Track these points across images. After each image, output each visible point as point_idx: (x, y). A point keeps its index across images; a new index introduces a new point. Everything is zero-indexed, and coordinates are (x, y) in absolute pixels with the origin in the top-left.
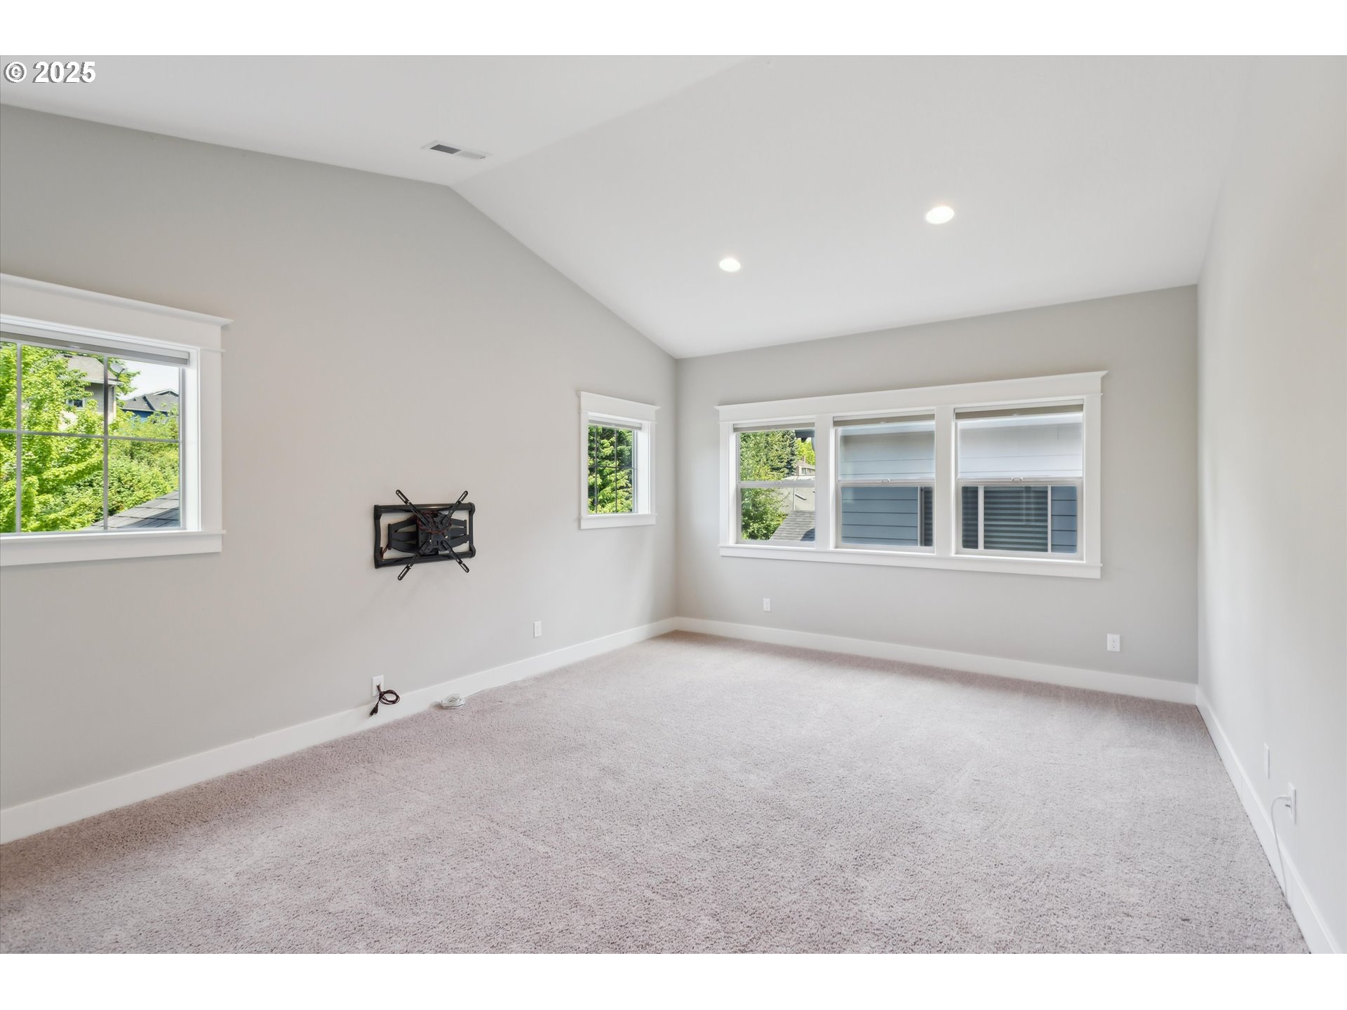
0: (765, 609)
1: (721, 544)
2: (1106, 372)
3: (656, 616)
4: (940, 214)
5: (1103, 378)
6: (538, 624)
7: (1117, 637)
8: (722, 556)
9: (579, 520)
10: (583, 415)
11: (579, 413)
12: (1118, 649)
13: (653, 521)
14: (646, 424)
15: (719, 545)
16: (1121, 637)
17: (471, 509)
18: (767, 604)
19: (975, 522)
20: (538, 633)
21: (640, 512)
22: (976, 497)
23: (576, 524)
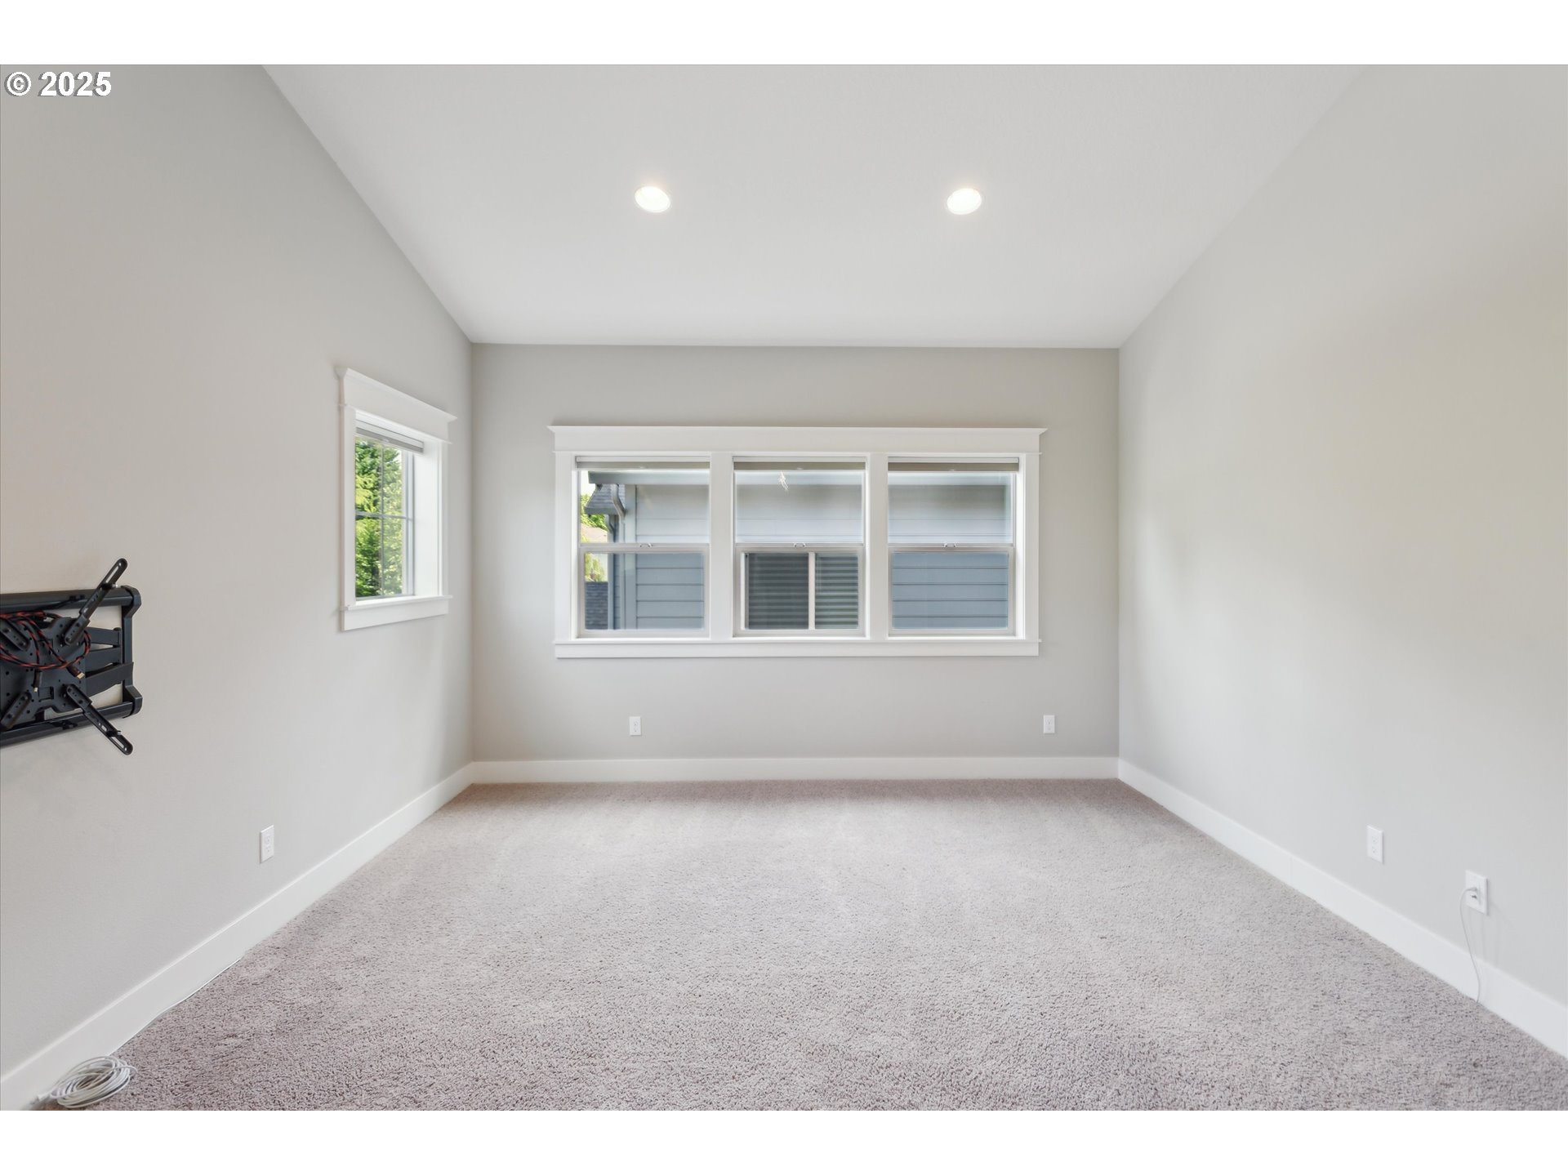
0: (632, 732)
1: (557, 640)
2: (1046, 429)
3: (447, 768)
4: (964, 200)
5: (1042, 436)
6: (268, 832)
7: (1052, 717)
8: (559, 658)
9: (340, 612)
10: (346, 412)
11: (340, 410)
12: (1053, 730)
13: (444, 609)
14: (435, 443)
15: (554, 642)
16: (1056, 717)
17: (128, 603)
18: (634, 725)
19: (805, 594)
20: (269, 850)
21: (421, 595)
22: (806, 565)
23: (334, 622)
